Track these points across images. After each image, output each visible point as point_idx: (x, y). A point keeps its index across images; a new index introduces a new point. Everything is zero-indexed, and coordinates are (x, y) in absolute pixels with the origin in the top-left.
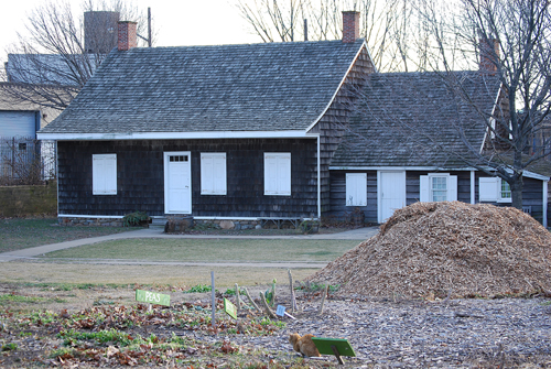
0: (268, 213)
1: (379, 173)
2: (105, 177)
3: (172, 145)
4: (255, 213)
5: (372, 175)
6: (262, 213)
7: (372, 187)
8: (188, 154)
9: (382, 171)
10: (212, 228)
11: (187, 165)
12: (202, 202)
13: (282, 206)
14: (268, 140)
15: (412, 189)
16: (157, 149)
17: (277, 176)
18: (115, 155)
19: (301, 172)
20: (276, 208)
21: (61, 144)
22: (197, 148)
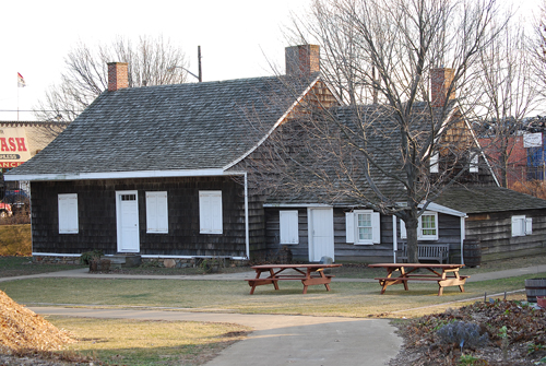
0: (203, 251)
1: (309, 210)
2: (68, 217)
3: (122, 184)
4: (192, 252)
5: (302, 212)
6: (199, 252)
7: (303, 224)
8: (135, 192)
9: (312, 209)
10: (156, 267)
11: (135, 204)
12: (149, 241)
13: (216, 244)
14: (202, 178)
15: (339, 227)
16: (110, 188)
17: (211, 215)
18: (76, 195)
19: (231, 210)
20: (210, 246)
21: (34, 184)
22: (144, 186)
